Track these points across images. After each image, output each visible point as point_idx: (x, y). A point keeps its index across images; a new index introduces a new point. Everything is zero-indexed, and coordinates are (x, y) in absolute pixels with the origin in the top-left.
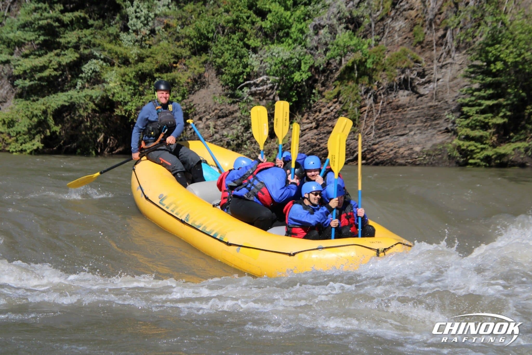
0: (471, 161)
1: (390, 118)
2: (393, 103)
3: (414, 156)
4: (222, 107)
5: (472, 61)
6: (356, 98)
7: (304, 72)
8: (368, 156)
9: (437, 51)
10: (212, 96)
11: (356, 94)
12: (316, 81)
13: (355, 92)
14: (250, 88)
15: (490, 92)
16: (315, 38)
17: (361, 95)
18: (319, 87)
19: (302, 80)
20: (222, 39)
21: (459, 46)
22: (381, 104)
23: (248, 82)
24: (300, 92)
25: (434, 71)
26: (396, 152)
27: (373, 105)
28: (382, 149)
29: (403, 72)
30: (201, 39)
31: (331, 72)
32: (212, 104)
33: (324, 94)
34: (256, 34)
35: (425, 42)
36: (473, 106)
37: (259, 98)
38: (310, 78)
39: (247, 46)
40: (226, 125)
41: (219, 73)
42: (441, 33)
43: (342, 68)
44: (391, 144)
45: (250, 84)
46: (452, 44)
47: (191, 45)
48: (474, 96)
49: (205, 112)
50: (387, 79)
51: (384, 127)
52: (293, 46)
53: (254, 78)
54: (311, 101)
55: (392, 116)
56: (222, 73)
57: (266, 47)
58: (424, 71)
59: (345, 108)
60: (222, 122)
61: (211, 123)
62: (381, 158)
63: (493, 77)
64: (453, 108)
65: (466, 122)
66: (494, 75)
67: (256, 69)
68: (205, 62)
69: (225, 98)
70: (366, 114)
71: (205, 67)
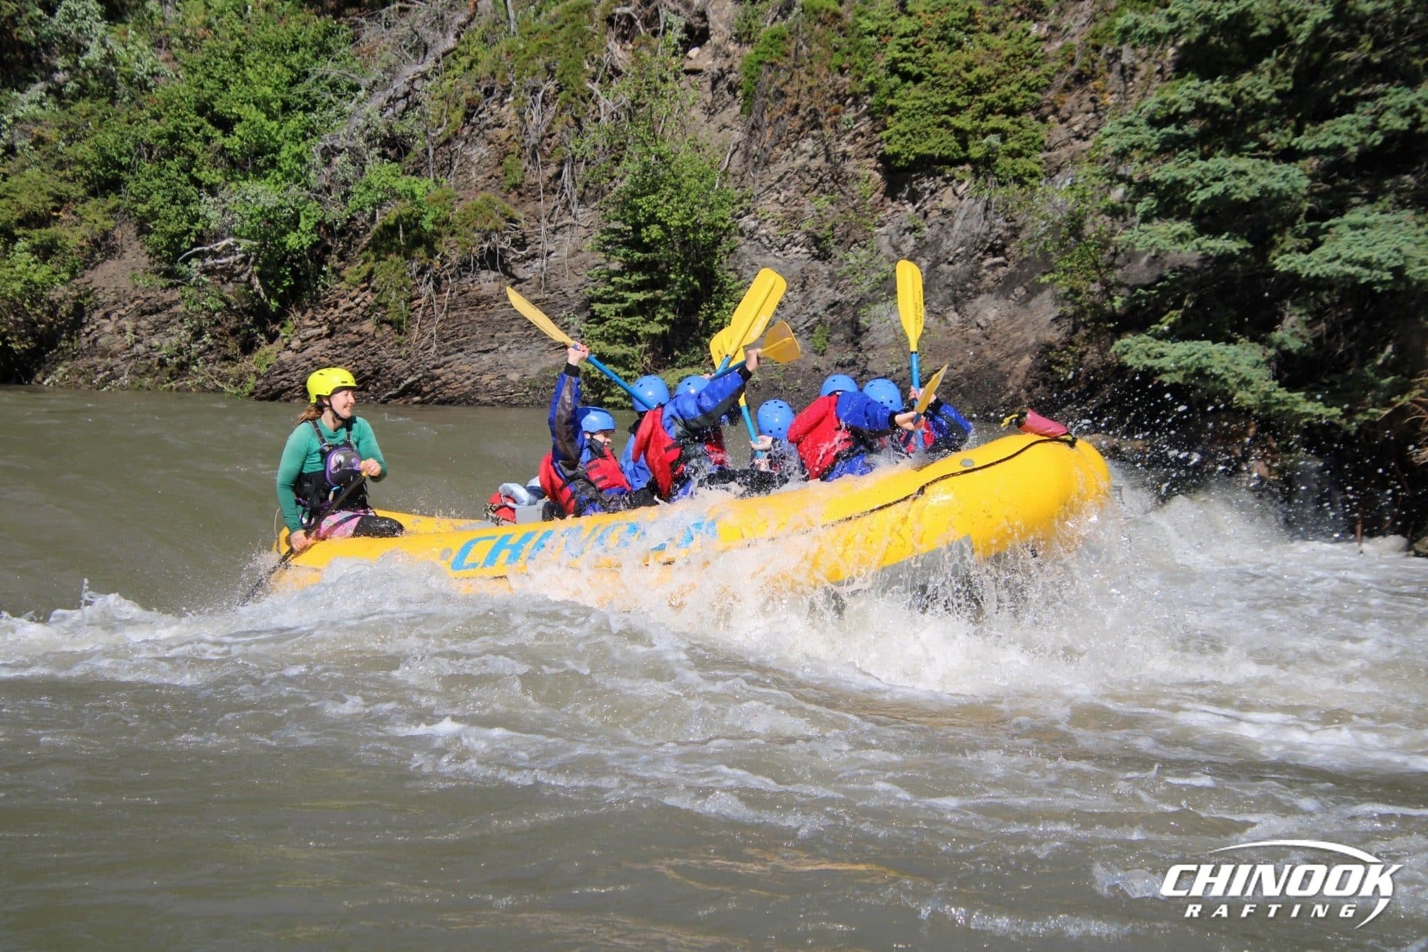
0: (607, 399)
1: (465, 321)
2: (470, 294)
3: (509, 389)
4: (149, 295)
5: (609, 222)
6: (401, 282)
7: (304, 232)
8: (425, 389)
9: (546, 202)
10: (130, 273)
11: (404, 275)
12: (328, 250)
13: (400, 271)
14: (203, 261)
15: (638, 277)
16: (325, 170)
17: (412, 278)
18: (333, 261)
19: (302, 248)
20: (148, 167)
21: (584, 194)
22: (447, 294)
23: (199, 249)
24: (298, 270)
25: (542, 238)
26: (475, 382)
27: (434, 296)
28: (451, 375)
29: (487, 238)
30: (107, 166)
31: (356, 234)
32: (130, 289)
33: (343, 273)
34: (214, 161)
35: (524, 185)
36: (610, 301)
37: (222, 280)
38: (315, 245)
39: (197, 183)
40: (157, 329)
41: (143, 229)
42: (552, 170)
43: (375, 227)
44: (466, 368)
45: (202, 252)
46: (573, 193)
47: (87, 178)
48: (613, 284)
49: (115, 303)
50: (458, 249)
51: (455, 335)
52: (284, 185)
53: (210, 242)
54: (320, 287)
55: (467, 317)
56: (149, 232)
57: (233, 185)
58: (524, 237)
59: (383, 301)
60: (150, 323)
61: (128, 324)
62: (449, 393)
63: (644, 252)
64: (576, 304)
65: (598, 331)
66: (646, 248)
67: (212, 225)
68: (114, 210)
69: (154, 277)
70: (420, 310)
71: (115, 219)
